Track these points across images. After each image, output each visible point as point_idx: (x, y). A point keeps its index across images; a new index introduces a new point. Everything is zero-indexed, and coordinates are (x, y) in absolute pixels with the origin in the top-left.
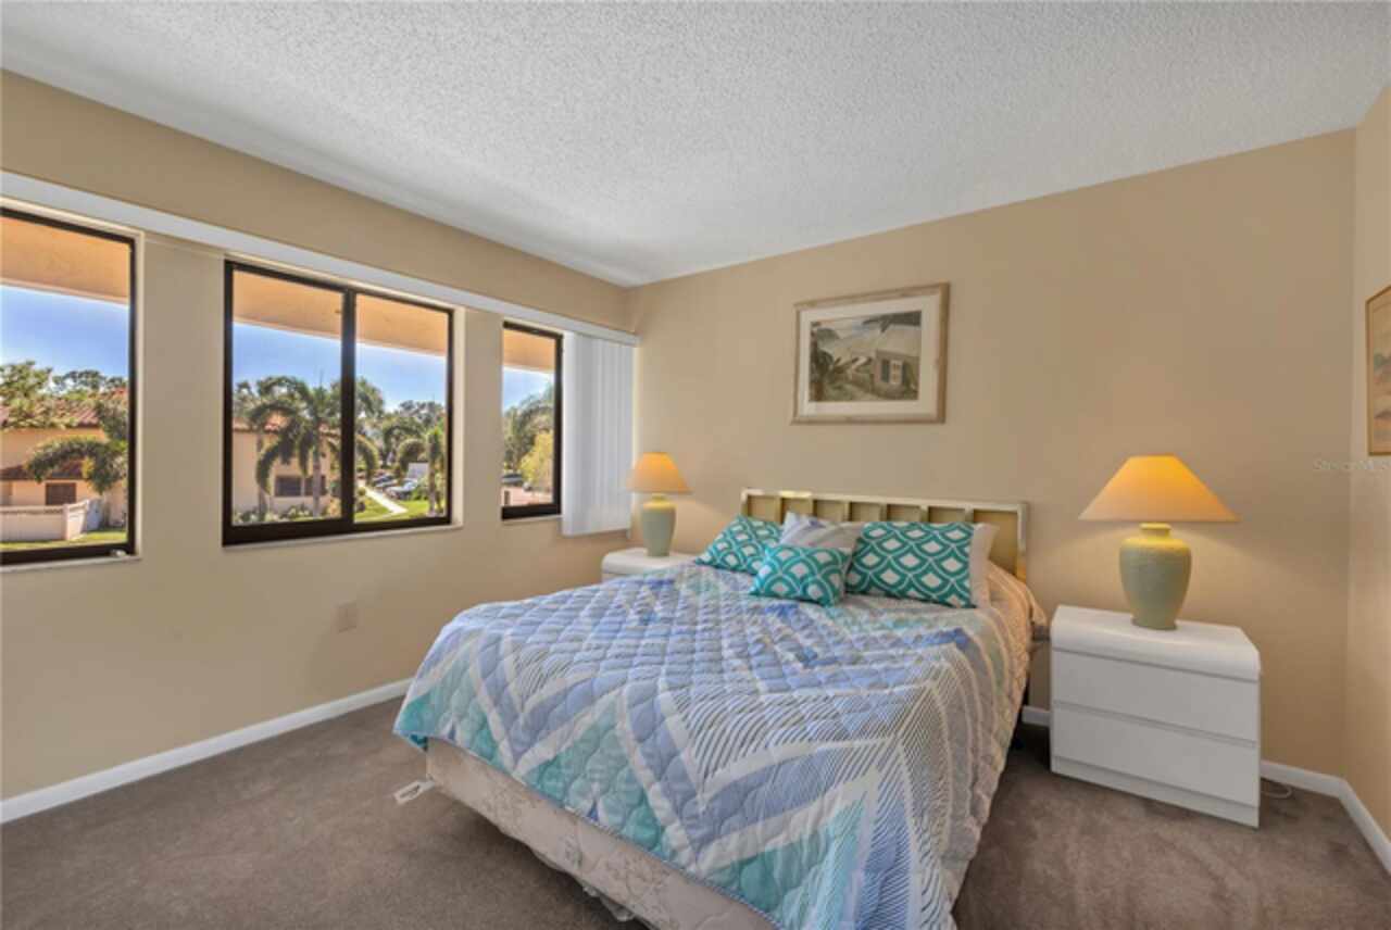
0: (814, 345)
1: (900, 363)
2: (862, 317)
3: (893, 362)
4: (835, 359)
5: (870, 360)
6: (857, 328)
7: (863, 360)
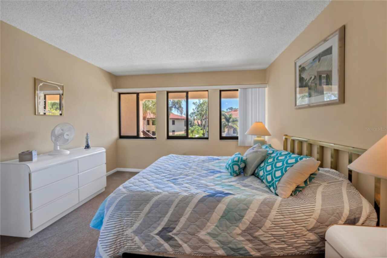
0: (300, 75)
1: (325, 75)
2: (312, 58)
3: (323, 75)
4: (305, 79)
5: (315, 76)
6: (311, 63)
7: (313, 77)
